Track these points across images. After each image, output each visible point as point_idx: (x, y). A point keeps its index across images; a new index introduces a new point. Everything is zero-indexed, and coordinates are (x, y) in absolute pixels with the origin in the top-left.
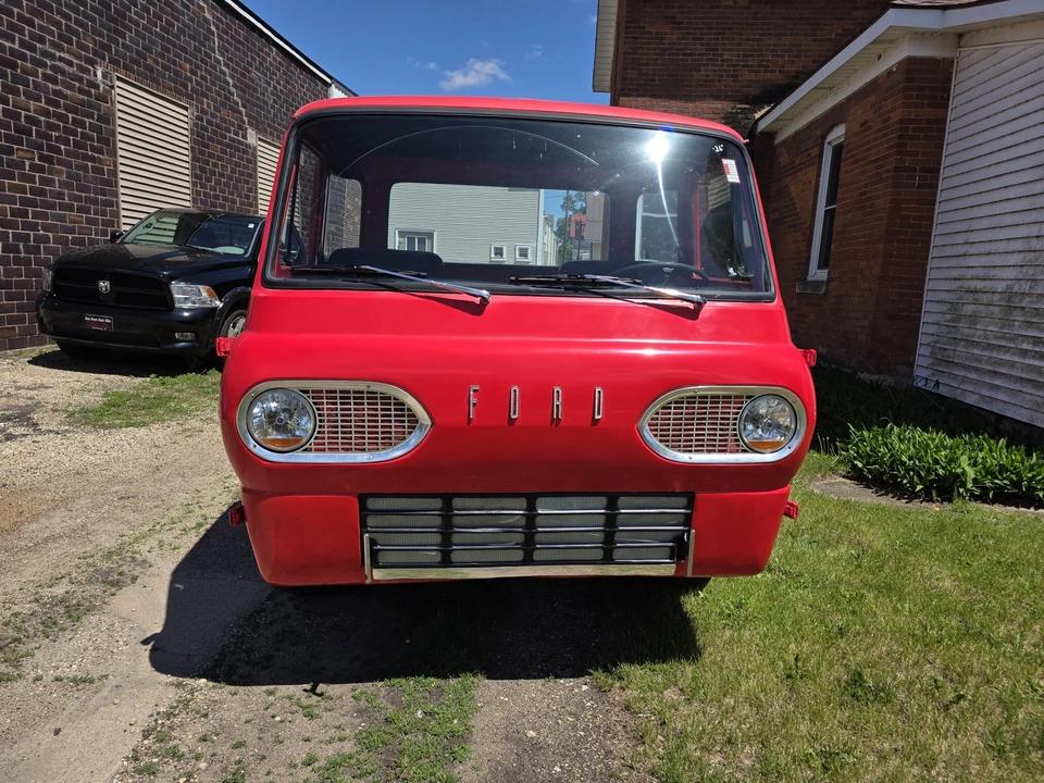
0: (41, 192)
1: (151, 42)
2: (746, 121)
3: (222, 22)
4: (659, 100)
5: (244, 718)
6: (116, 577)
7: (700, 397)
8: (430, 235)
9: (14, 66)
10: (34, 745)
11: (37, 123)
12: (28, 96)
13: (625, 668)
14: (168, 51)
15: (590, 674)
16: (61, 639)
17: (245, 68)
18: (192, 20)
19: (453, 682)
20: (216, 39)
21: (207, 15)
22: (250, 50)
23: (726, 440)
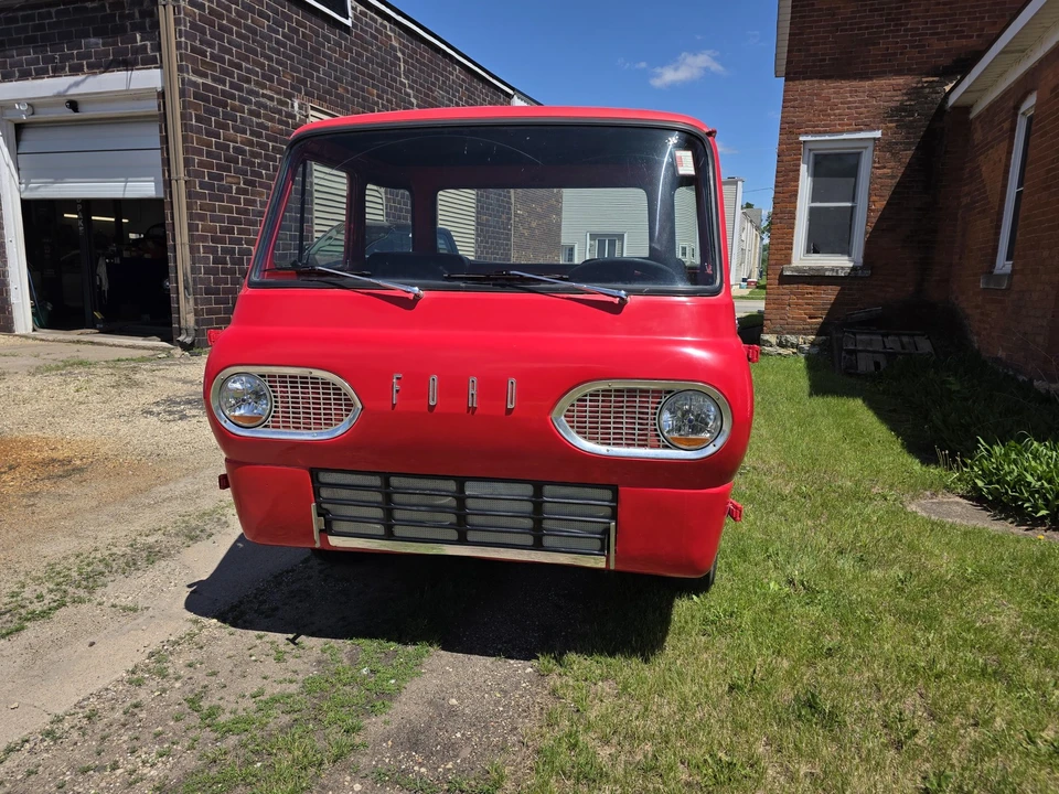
0: (246, 212)
1: (343, 73)
2: (934, 96)
3: (407, 47)
4: (829, 81)
5: (230, 653)
6: (198, 533)
7: (616, 391)
8: (621, 237)
9: (225, 105)
10: (72, 652)
11: (242, 152)
12: (236, 129)
13: (572, 657)
14: (357, 79)
15: (538, 658)
16: (132, 577)
17: (429, 89)
18: (379, 48)
19: (410, 648)
20: (402, 65)
21: (394, 43)
22: (435, 71)
23: (646, 435)
